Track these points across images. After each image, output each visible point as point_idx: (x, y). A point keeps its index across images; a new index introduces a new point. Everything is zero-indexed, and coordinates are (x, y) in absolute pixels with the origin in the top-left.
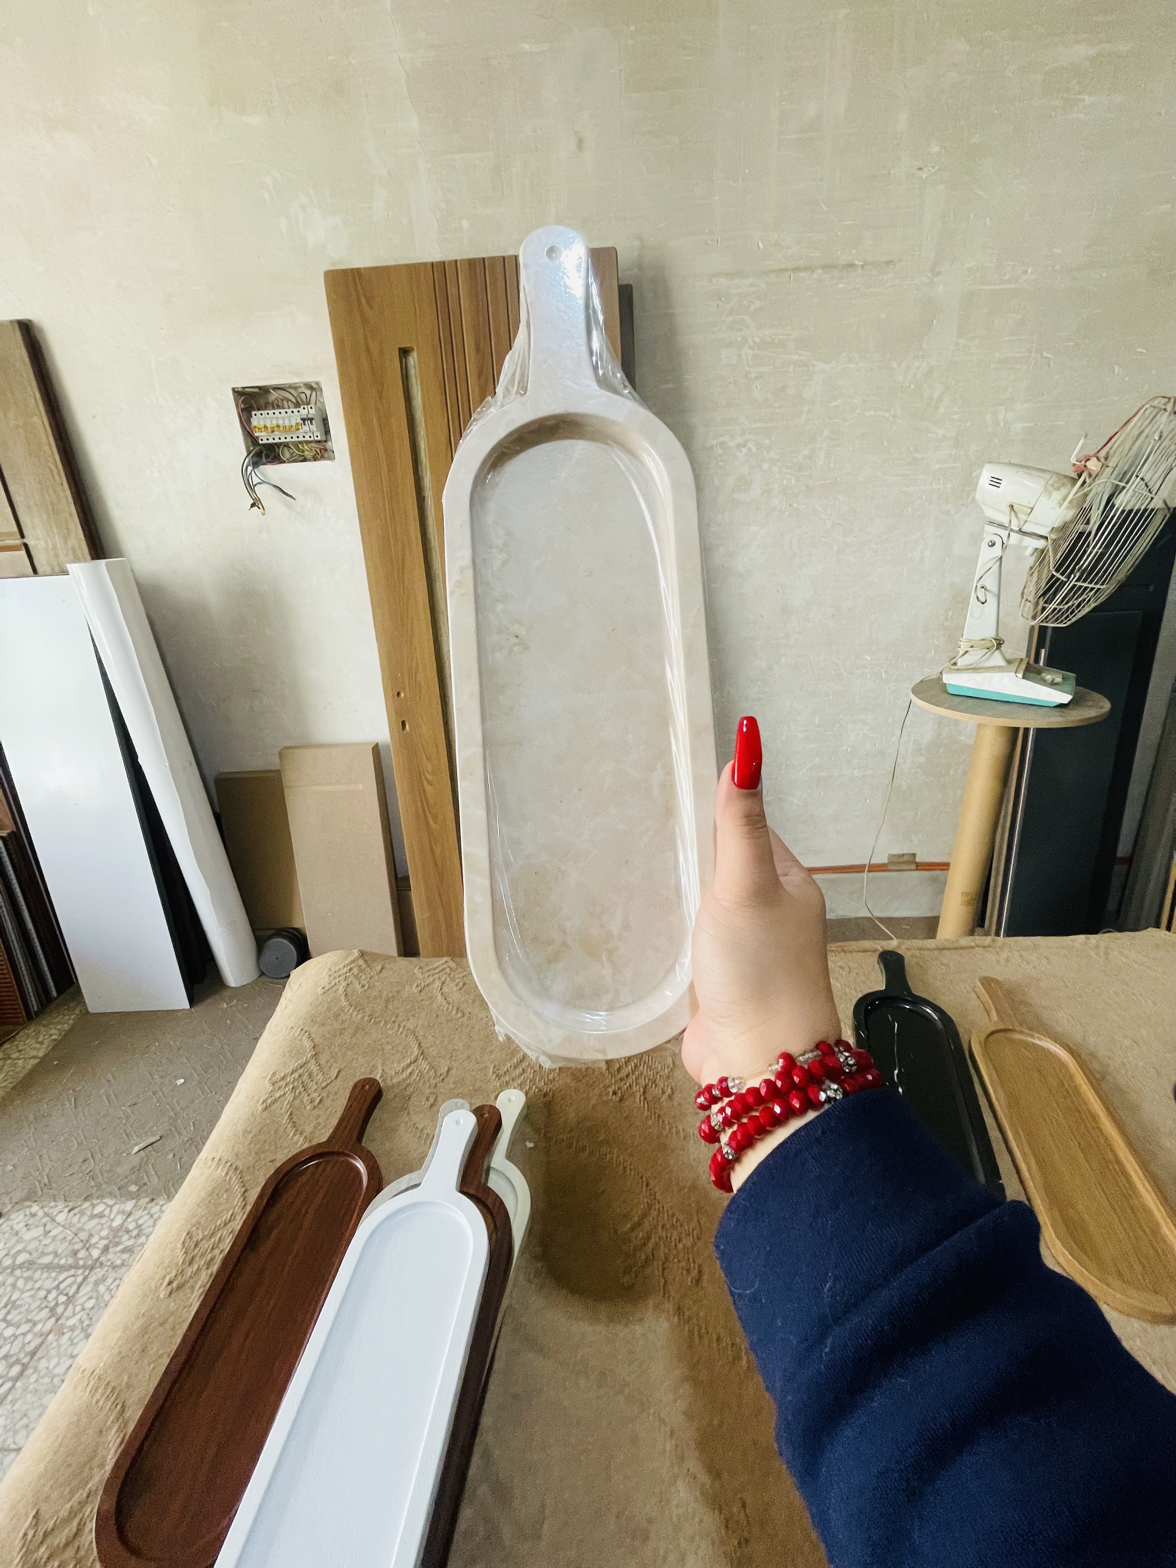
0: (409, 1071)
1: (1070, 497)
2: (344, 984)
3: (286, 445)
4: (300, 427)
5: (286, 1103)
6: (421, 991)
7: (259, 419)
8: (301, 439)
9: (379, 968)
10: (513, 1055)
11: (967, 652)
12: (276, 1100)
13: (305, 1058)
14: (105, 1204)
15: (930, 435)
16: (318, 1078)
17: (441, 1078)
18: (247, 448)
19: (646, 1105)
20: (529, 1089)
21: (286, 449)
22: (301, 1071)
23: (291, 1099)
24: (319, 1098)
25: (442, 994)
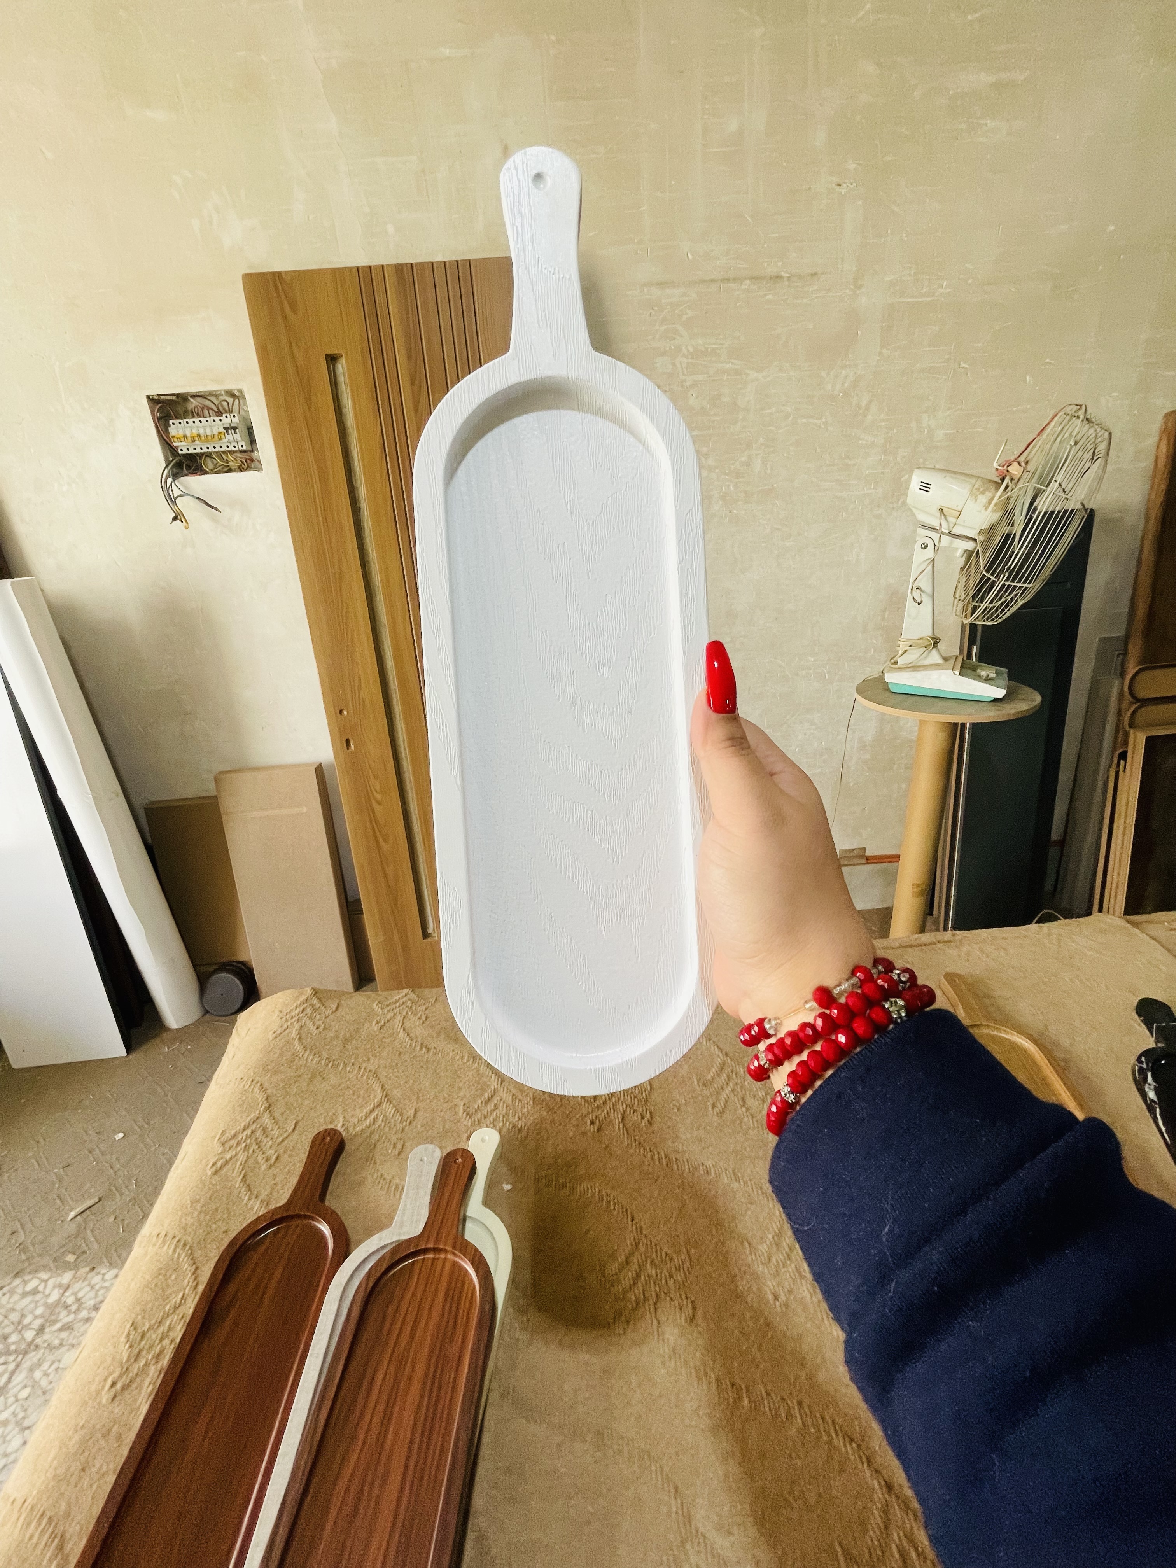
0: (373, 1116)
1: (995, 500)
2: (297, 1026)
3: (209, 455)
4: (223, 436)
5: (238, 1163)
6: (381, 1028)
7: (177, 428)
8: (224, 448)
9: (334, 1007)
10: (483, 1090)
11: (906, 651)
12: (227, 1162)
13: (257, 1112)
14: (39, 1278)
15: (860, 442)
16: (273, 1132)
17: (408, 1121)
18: (166, 459)
19: (625, 1132)
20: (503, 1126)
21: (208, 460)
22: (254, 1127)
23: (244, 1160)
24: (276, 1154)
25: (404, 1029)
